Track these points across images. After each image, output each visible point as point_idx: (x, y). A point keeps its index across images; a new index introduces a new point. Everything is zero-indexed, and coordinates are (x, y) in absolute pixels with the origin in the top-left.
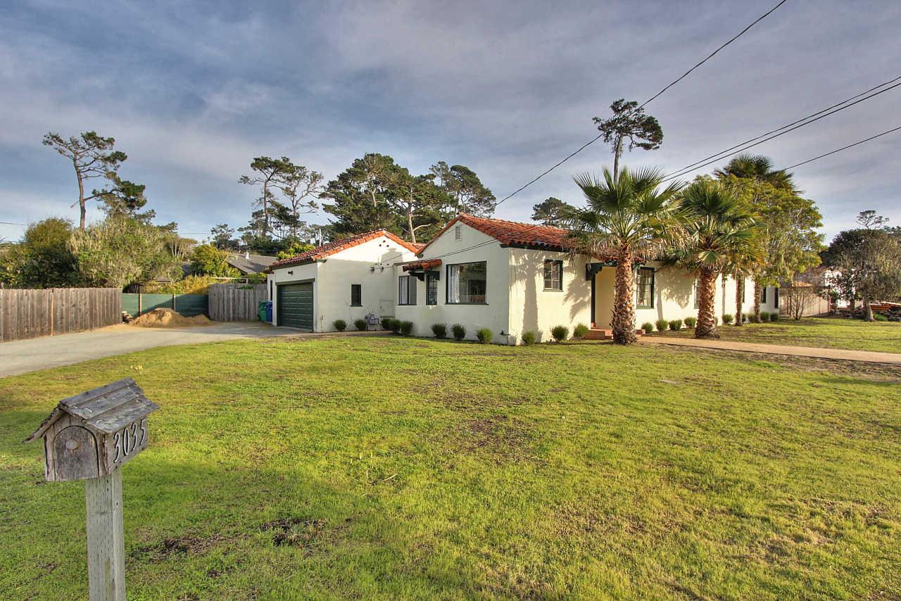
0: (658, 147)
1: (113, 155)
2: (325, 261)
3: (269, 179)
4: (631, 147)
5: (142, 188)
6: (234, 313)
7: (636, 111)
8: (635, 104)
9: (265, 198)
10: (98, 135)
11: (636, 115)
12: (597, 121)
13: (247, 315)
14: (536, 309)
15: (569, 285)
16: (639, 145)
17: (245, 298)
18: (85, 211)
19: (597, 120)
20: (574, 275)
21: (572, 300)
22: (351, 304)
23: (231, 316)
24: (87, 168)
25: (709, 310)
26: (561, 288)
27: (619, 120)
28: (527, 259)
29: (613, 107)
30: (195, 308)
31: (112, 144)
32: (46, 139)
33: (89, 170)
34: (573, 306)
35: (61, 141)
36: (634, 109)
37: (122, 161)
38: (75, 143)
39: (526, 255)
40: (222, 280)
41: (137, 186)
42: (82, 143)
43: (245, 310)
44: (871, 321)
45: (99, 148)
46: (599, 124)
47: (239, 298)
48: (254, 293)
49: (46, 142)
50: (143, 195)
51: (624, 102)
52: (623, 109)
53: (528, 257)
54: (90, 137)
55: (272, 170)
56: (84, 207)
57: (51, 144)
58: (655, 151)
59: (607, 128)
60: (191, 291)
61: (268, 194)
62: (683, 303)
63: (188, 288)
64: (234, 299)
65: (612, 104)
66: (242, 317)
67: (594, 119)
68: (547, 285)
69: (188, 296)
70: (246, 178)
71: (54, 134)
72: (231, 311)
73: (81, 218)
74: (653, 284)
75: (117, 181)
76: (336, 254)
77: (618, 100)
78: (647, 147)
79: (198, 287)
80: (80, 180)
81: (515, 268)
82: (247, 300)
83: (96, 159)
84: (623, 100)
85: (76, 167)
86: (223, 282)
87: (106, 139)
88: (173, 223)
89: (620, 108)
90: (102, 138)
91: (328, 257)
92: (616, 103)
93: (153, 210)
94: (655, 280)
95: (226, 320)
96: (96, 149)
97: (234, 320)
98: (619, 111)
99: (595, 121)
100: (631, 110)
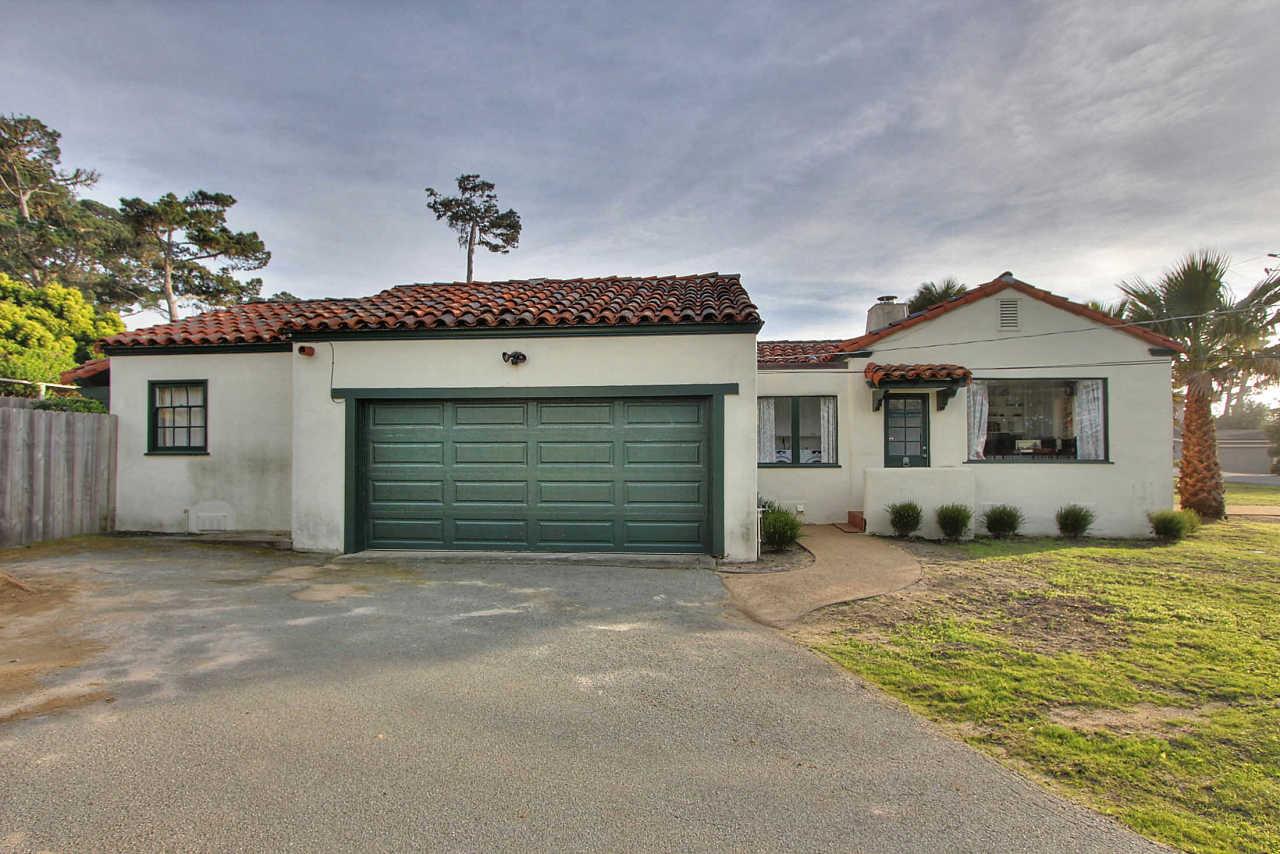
0: (507, 252)
7: (488, 196)
8: (491, 187)
11: (487, 201)
19: (432, 193)
27: (459, 203)
29: (461, 182)
36: (487, 193)
46: (432, 200)
48: (69, 425)
51: (478, 179)
52: (474, 189)
58: (504, 256)
59: (440, 207)
65: (463, 177)
67: (427, 190)
78: (494, 248)
84: (478, 176)
89: (469, 186)
92: (467, 176)
98: (464, 189)
99: (429, 193)
100: (482, 193)
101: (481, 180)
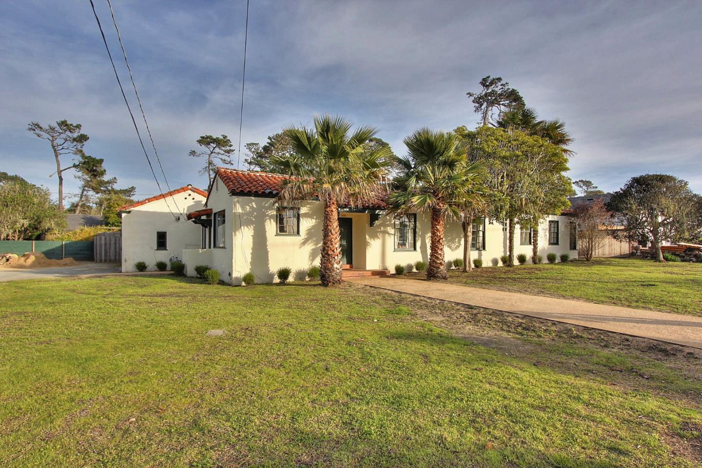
1: (78, 136)
2: (129, 212)
3: (212, 153)
5: (101, 161)
6: (105, 255)
7: (501, 85)
8: (499, 79)
9: (209, 167)
10: (68, 123)
11: (502, 88)
12: (471, 95)
13: (117, 257)
14: (266, 253)
15: (308, 230)
17: (115, 244)
18: (62, 179)
20: (314, 221)
21: (312, 244)
22: (156, 248)
23: (103, 258)
24: (61, 147)
25: (437, 253)
26: (298, 233)
27: (489, 94)
28: (255, 206)
29: (482, 83)
30: (82, 252)
31: (80, 129)
32: (30, 127)
33: (63, 148)
34: (313, 249)
35: (41, 128)
36: (500, 84)
37: (85, 141)
38: (53, 129)
39: (253, 203)
40: (109, 229)
41: (97, 160)
42: (58, 128)
43: (116, 252)
44: (660, 261)
45: (70, 132)
46: (472, 98)
47: (110, 244)
49: (30, 129)
50: (102, 166)
51: (490, 78)
52: (490, 84)
53: (256, 204)
54: (63, 124)
55: (215, 146)
56: (61, 176)
57: (34, 130)
59: (479, 101)
60: (81, 238)
61: (210, 163)
62: (453, 246)
63: (77, 236)
64: (106, 244)
65: (481, 80)
66: (112, 257)
67: (468, 94)
68: (282, 230)
69: (76, 243)
70: (194, 151)
71: (36, 123)
72: (103, 255)
73: (60, 184)
74: (416, 229)
75: (83, 156)
76: (141, 206)
77: (485, 77)
79: (87, 235)
80: (57, 156)
81: (240, 215)
82: (118, 245)
83: (66, 140)
84: (489, 77)
85: (54, 147)
86: (111, 231)
87: (74, 125)
88: (133, 187)
89: (488, 84)
90: (71, 125)
91: (133, 208)
92: (484, 79)
93: (115, 178)
94: (418, 224)
95: (98, 261)
96: (68, 133)
97: (105, 261)
98: (487, 87)
99: (469, 95)
100: (497, 85)
101: (491, 78)
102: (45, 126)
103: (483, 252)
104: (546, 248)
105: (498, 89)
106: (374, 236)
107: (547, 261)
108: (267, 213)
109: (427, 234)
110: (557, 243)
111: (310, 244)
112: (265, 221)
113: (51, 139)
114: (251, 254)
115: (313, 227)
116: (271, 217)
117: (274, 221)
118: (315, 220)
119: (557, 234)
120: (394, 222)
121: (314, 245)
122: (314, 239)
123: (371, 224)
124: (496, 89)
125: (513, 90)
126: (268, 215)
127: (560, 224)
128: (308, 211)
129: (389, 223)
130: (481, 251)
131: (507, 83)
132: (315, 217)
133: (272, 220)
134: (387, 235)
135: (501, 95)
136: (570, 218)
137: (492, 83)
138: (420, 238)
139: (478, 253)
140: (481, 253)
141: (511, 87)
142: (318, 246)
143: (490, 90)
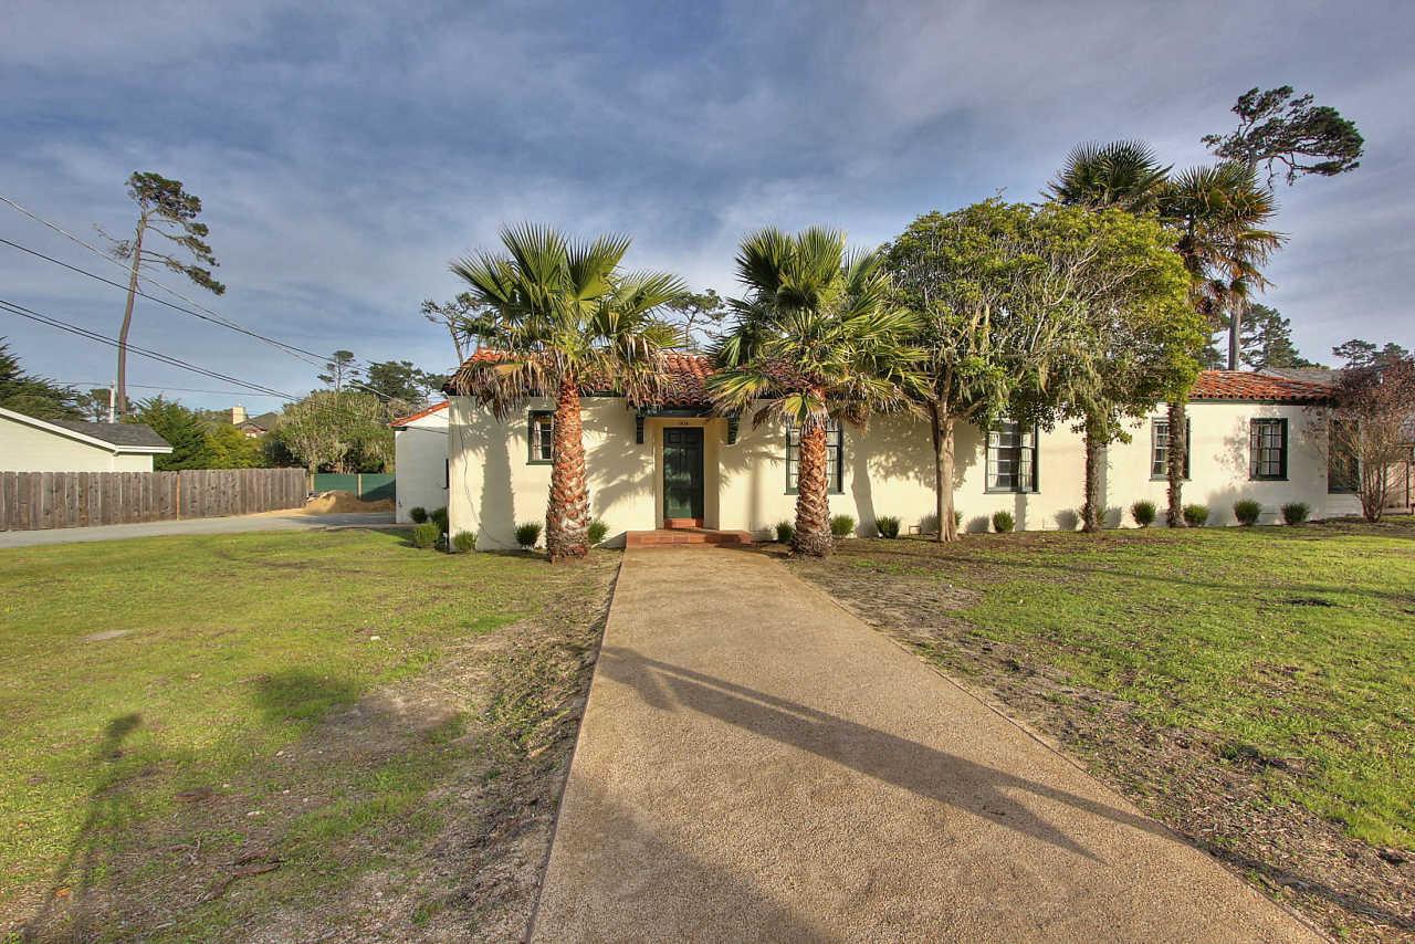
0: (1355, 165)
2: (405, 429)
4: (1291, 176)
7: (1292, 104)
8: (1285, 91)
11: (1295, 111)
12: (1213, 142)
14: (509, 496)
16: (1313, 170)
19: (1211, 140)
27: (1263, 131)
28: (487, 413)
29: (1237, 109)
32: (423, 307)
35: (437, 308)
36: (1287, 101)
39: (485, 407)
46: (1216, 145)
51: (1258, 94)
52: (1262, 108)
53: (490, 410)
58: (1349, 173)
65: (1235, 102)
67: (1204, 140)
71: (430, 301)
74: (842, 447)
76: (423, 419)
77: (1244, 94)
78: (1328, 169)
81: (459, 430)
84: (1254, 92)
89: (1253, 107)
92: (1242, 98)
94: (846, 437)
99: (1208, 142)
100: (1281, 105)
101: (1261, 92)
102: (442, 305)
103: (1031, 497)
104: (1239, 489)
105: (1284, 114)
106: (736, 463)
107: (1235, 522)
108: (511, 425)
109: (871, 458)
110: (1282, 476)
111: (594, 480)
112: (507, 439)
113: (450, 322)
114: (482, 498)
115: (603, 449)
116: (517, 432)
117: (524, 438)
118: (605, 435)
119: (1283, 452)
120: (788, 435)
121: (603, 482)
122: (604, 471)
123: (731, 440)
124: (1278, 116)
125: (1324, 110)
126: (511, 429)
127: (1291, 427)
128: (590, 418)
129: (771, 435)
130: (1025, 493)
131: (1307, 97)
132: (606, 429)
133: (519, 437)
134: (768, 461)
135: (1294, 127)
136: (1321, 410)
137: (1263, 106)
138: (851, 468)
139: (1016, 500)
140: (1026, 499)
141: (1318, 103)
142: (611, 484)
143: (1261, 122)
